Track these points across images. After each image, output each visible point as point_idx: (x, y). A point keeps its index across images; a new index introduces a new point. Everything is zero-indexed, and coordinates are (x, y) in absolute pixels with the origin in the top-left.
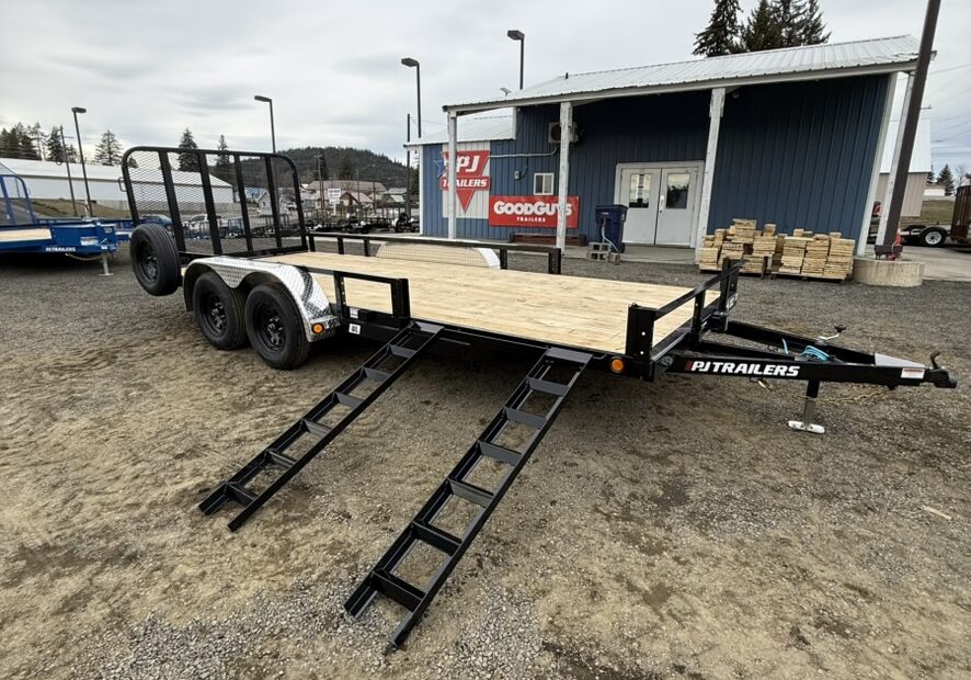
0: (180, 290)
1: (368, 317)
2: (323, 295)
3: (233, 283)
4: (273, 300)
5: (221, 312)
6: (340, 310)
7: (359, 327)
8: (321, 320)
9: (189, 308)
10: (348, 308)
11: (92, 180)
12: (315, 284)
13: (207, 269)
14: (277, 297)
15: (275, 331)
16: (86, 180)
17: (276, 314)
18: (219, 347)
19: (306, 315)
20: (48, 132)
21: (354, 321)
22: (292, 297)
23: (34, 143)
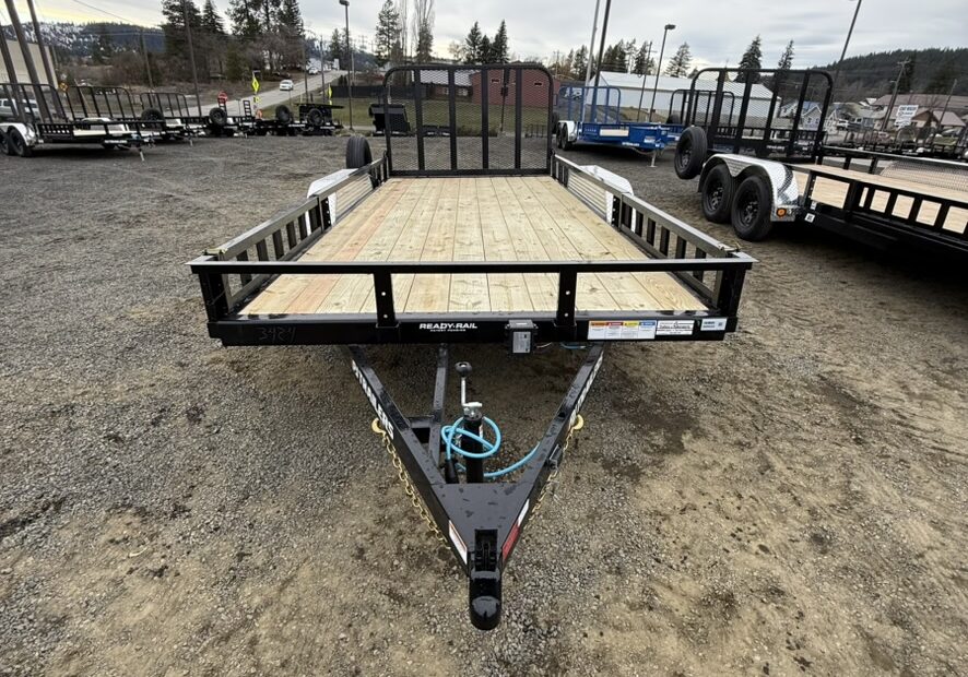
0: (698, 178)
1: (824, 209)
2: (795, 190)
3: (734, 173)
4: (758, 187)
5: (720, 194)
6: (805, 202)
7: (813, 216)
8: (786, 207)
9: (700, 190)
10: (811, 201)
11: (659, 91)
12: (794, 179)
13: (722, 162)
14: (760, 185)
15: (751, 211)
16: (655, 90)
17: (755, 199)
18: (709, 219)
19: (778, 202)
20: (638, 46)
21: (812, 212)
22: (771, 186)
23: (627, 57)
